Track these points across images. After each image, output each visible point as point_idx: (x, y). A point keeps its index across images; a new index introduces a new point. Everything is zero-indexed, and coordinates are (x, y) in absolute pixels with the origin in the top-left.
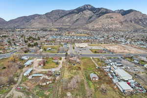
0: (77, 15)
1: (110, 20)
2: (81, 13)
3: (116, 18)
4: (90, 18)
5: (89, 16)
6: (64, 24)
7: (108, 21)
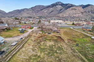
0: (52, 8)
1: (74, 11)
2: (55, 7)
3: (79, 10)
4: (61, 10)
5: (60, 9)
6: (43, 14)
7: (73, 11)
